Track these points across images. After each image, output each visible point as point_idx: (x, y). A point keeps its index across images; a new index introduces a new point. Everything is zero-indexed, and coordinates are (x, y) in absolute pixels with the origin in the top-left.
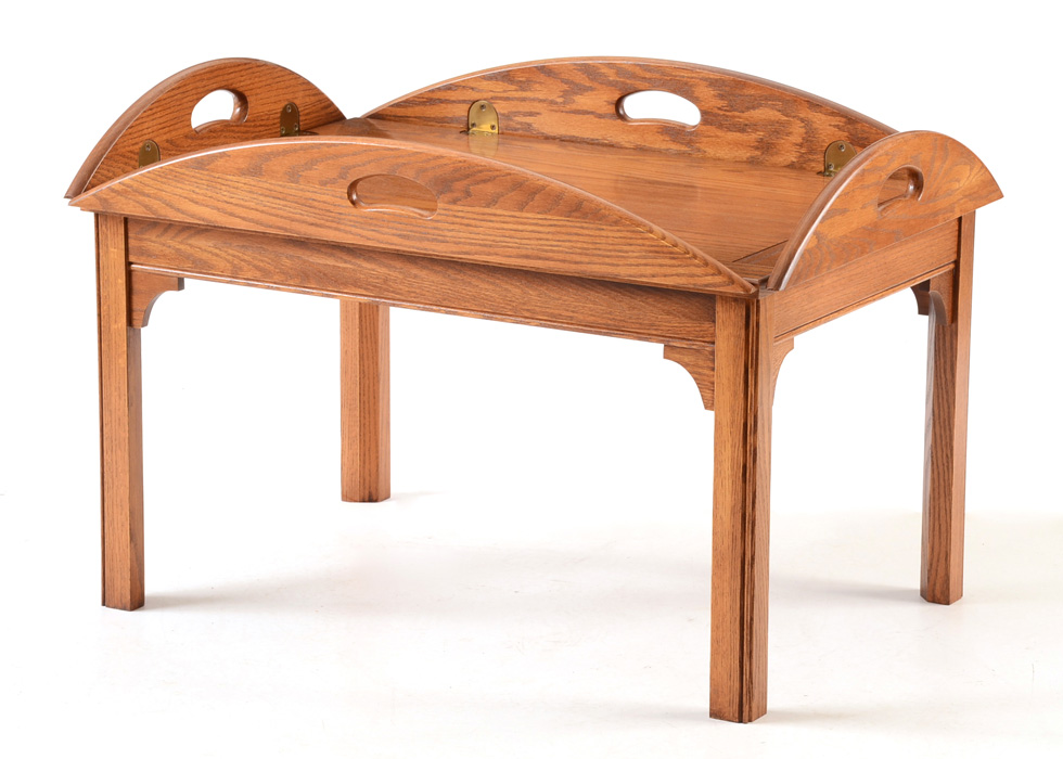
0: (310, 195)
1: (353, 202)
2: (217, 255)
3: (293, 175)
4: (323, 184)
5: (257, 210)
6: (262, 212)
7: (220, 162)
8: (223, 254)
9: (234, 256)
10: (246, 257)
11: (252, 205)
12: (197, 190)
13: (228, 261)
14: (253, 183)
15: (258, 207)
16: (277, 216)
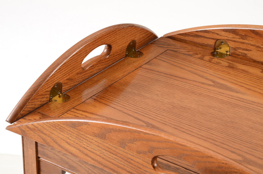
0: (130, 157)
1: (154, 167)
2: (80, 166)
3: (122, 144)
4: (139, 153)
5: (100, 156)
6: (103, 158)
7: (84, 127)
8: (84, 167)
9: (89, 169)
10: (95, 171)
11: (98, 153)
12: (70, 138)
13: (86, 170)
14: (100, 142)
15: (101, 155)
16: (110, 162)
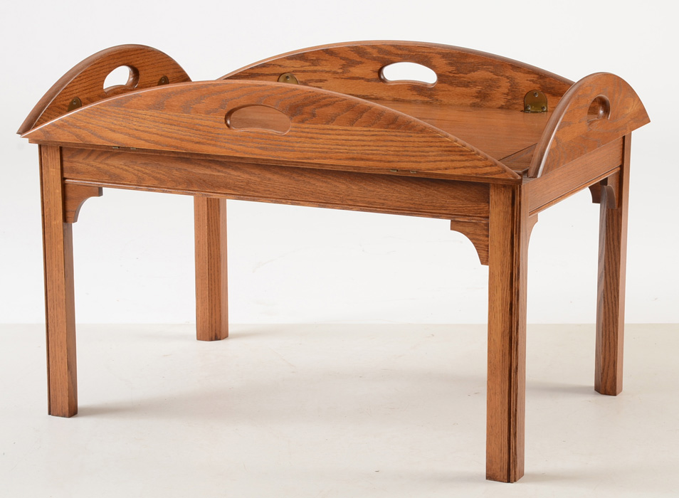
0: (197, 121)
1: (228, 126)
2: (126, 170)
3: (186, 108)
4: (208, 113)
5: (157, 134)
6: (161, 135)
7: (135, 100)
8: (131, 170)
9: (138, 170)
10: (147, 171)
11: (154, 130)
12: (115, 122)
13: (134, 174)
14: (156, 115)
15: (158, 132)
16: (172, 138)
